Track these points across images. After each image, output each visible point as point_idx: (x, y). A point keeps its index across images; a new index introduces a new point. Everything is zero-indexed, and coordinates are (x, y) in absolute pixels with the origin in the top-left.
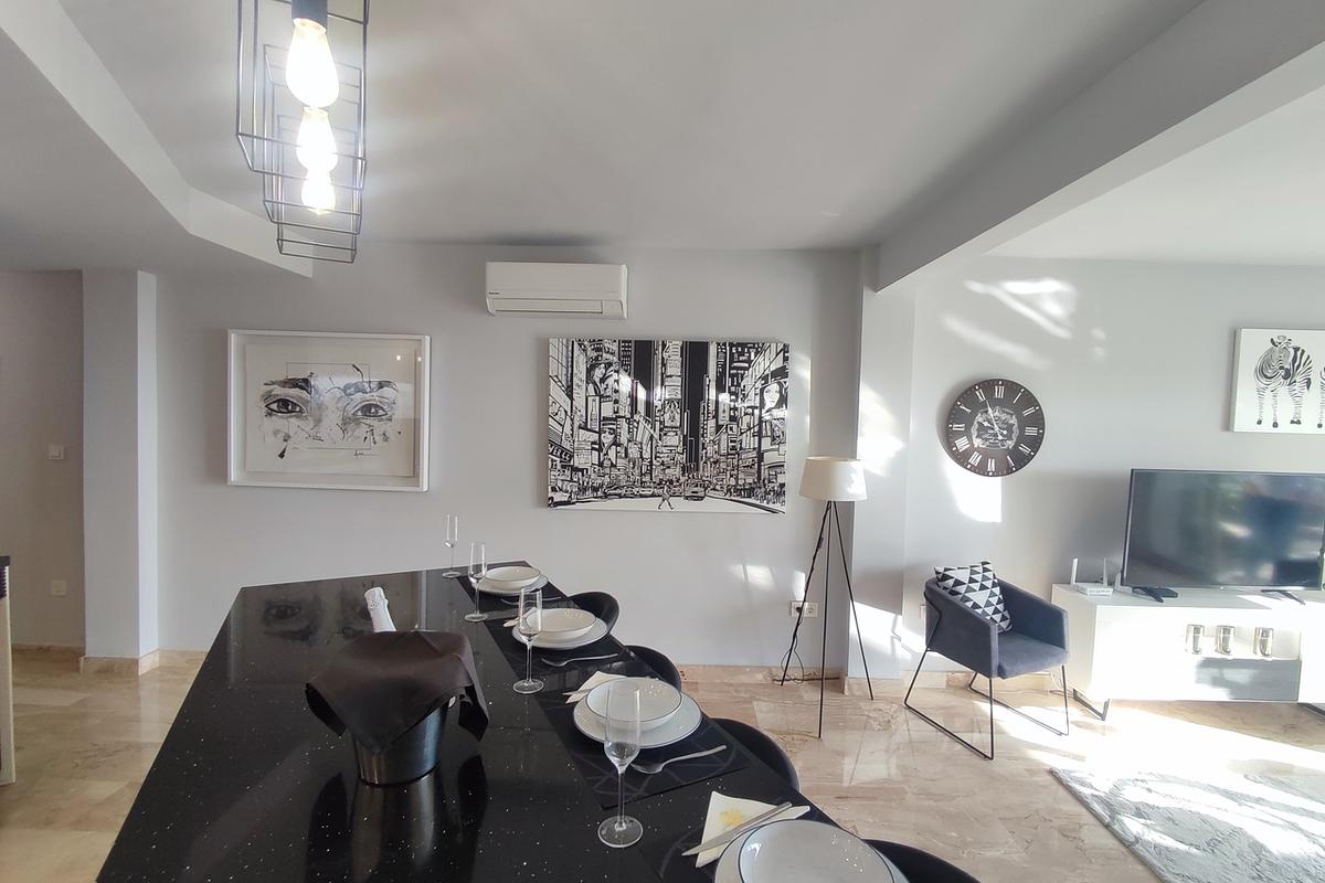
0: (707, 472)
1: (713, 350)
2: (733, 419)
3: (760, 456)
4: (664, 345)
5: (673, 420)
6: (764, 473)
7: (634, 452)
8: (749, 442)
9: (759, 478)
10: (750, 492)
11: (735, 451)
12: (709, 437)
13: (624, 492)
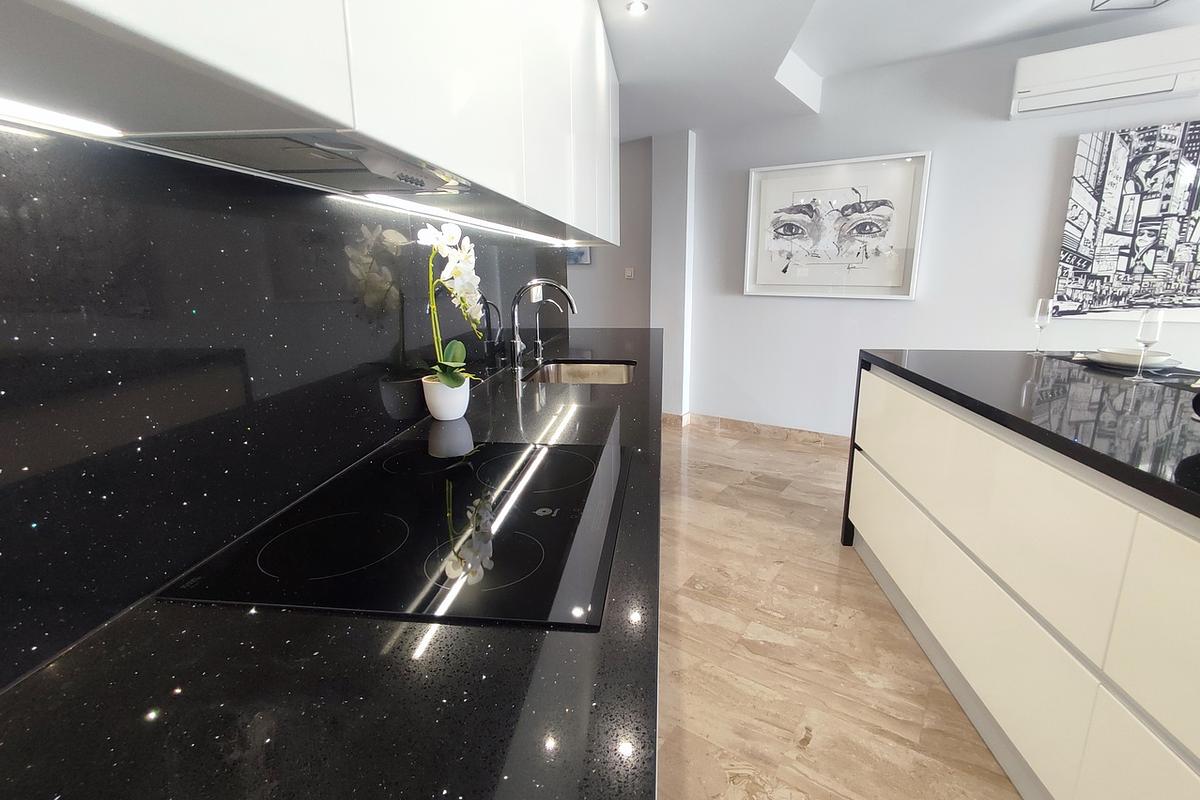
7: (1183, 255)
13: (1158, 301)
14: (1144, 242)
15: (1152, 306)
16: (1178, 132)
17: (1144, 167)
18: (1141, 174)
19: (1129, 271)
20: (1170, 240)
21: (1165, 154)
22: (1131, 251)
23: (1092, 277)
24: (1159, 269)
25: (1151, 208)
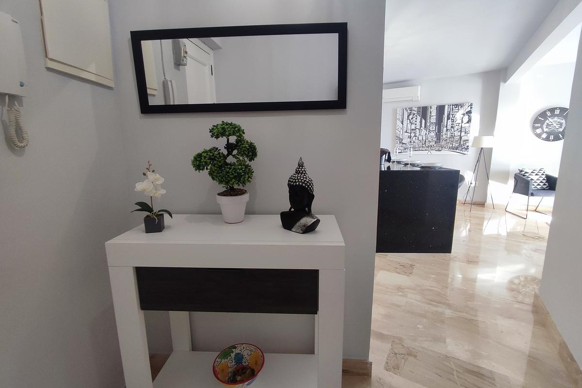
0: (443, 143)
1: (446, 107)
2: (452, 127)
3: (461, 138)
4: (431, 107)
5: (433, 128)
6: (462, 143)
7: (420, 138)
8: (457, 134)
9: (460, 144)
10: (457, 148)
11: (452, 136)
12: (444, 133)
13: (417, 149)
14: (413, 135)
15: (416, 150)
16: (416, 109)
17: (411, 117)
18: (410, 119)
19: (410, 142)
20: (417, 135)
21: (414, 114)
22: (410, 137)
23: (403, 144)
24: (416, 141)
25: (413, 127)
